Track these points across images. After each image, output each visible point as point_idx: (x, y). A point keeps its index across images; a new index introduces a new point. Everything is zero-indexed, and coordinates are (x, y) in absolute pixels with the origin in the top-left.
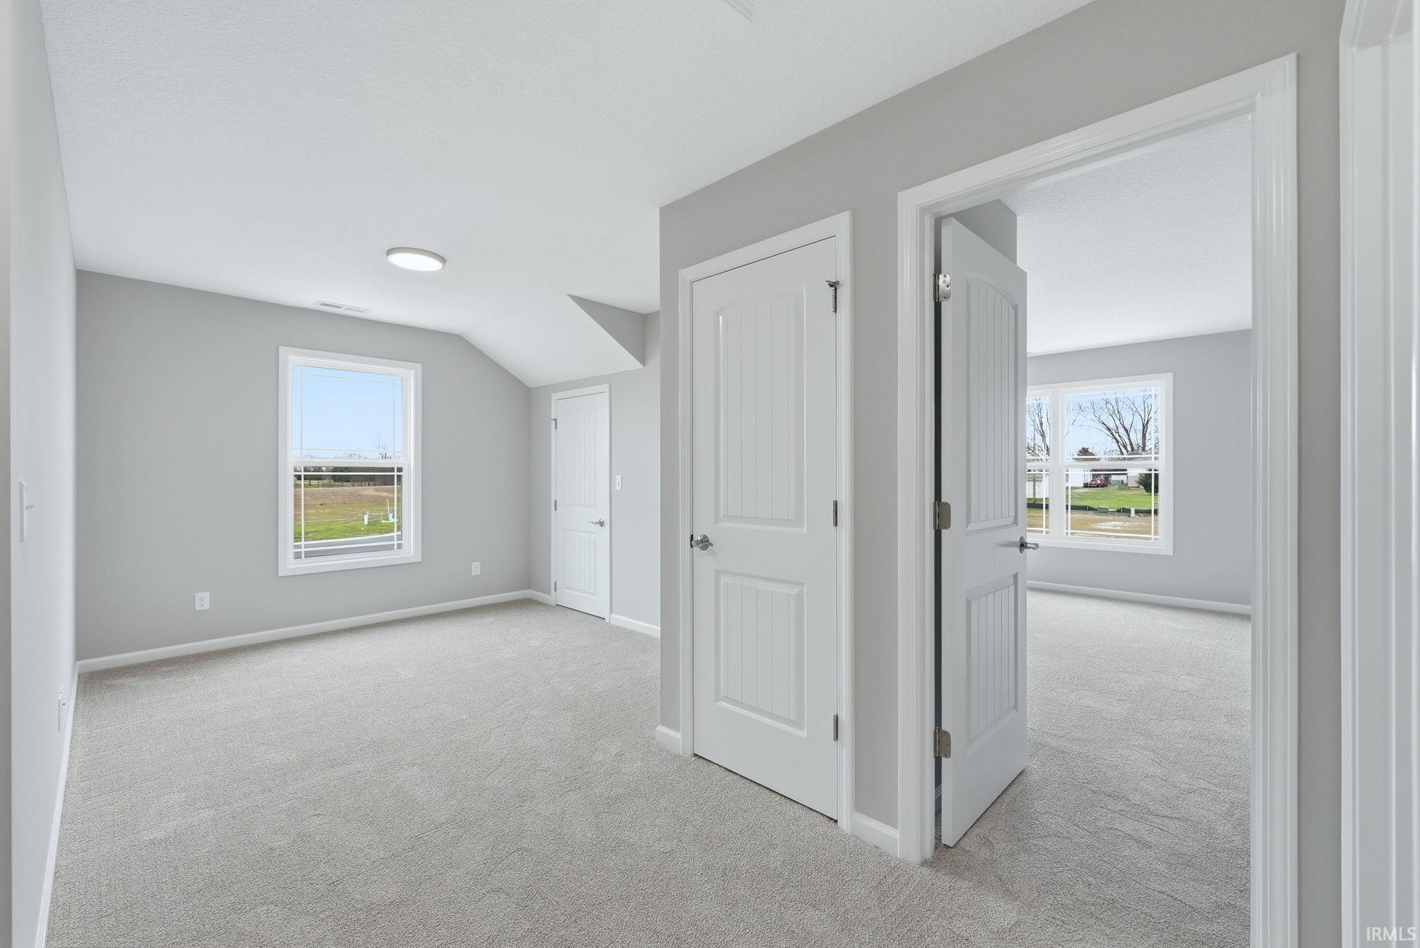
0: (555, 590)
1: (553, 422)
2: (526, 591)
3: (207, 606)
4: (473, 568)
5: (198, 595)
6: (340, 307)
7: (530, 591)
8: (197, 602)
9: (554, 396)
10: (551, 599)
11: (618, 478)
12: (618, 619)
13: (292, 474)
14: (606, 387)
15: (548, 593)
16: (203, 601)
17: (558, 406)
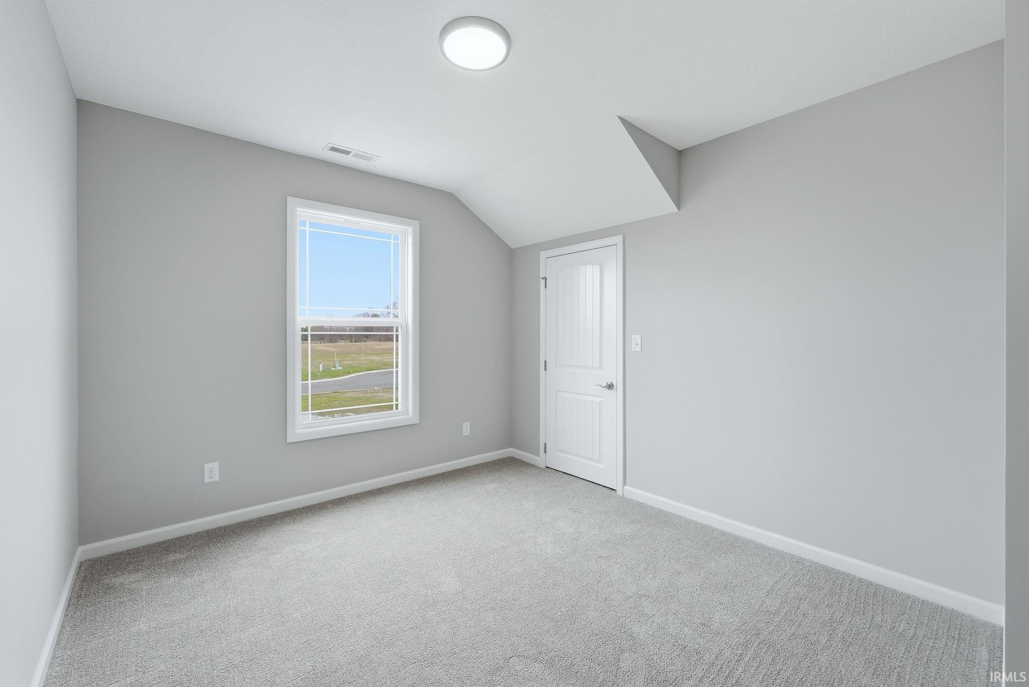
0: (545, 452)
1: (543, 282)
2: (508, 450)
3: (216, 478)
4: (464, 429)
5: (207, 466)
6: (347, 153)
7: (512, 449)
8: (207, 473)
9: (543, 255)
10: (540, 461)
11: (636, 340)
12: (632, 492)
13: (299, 334)
14: (618, 239)
15: (538, 454)
16: (212, 472)
17: (548, 264)
